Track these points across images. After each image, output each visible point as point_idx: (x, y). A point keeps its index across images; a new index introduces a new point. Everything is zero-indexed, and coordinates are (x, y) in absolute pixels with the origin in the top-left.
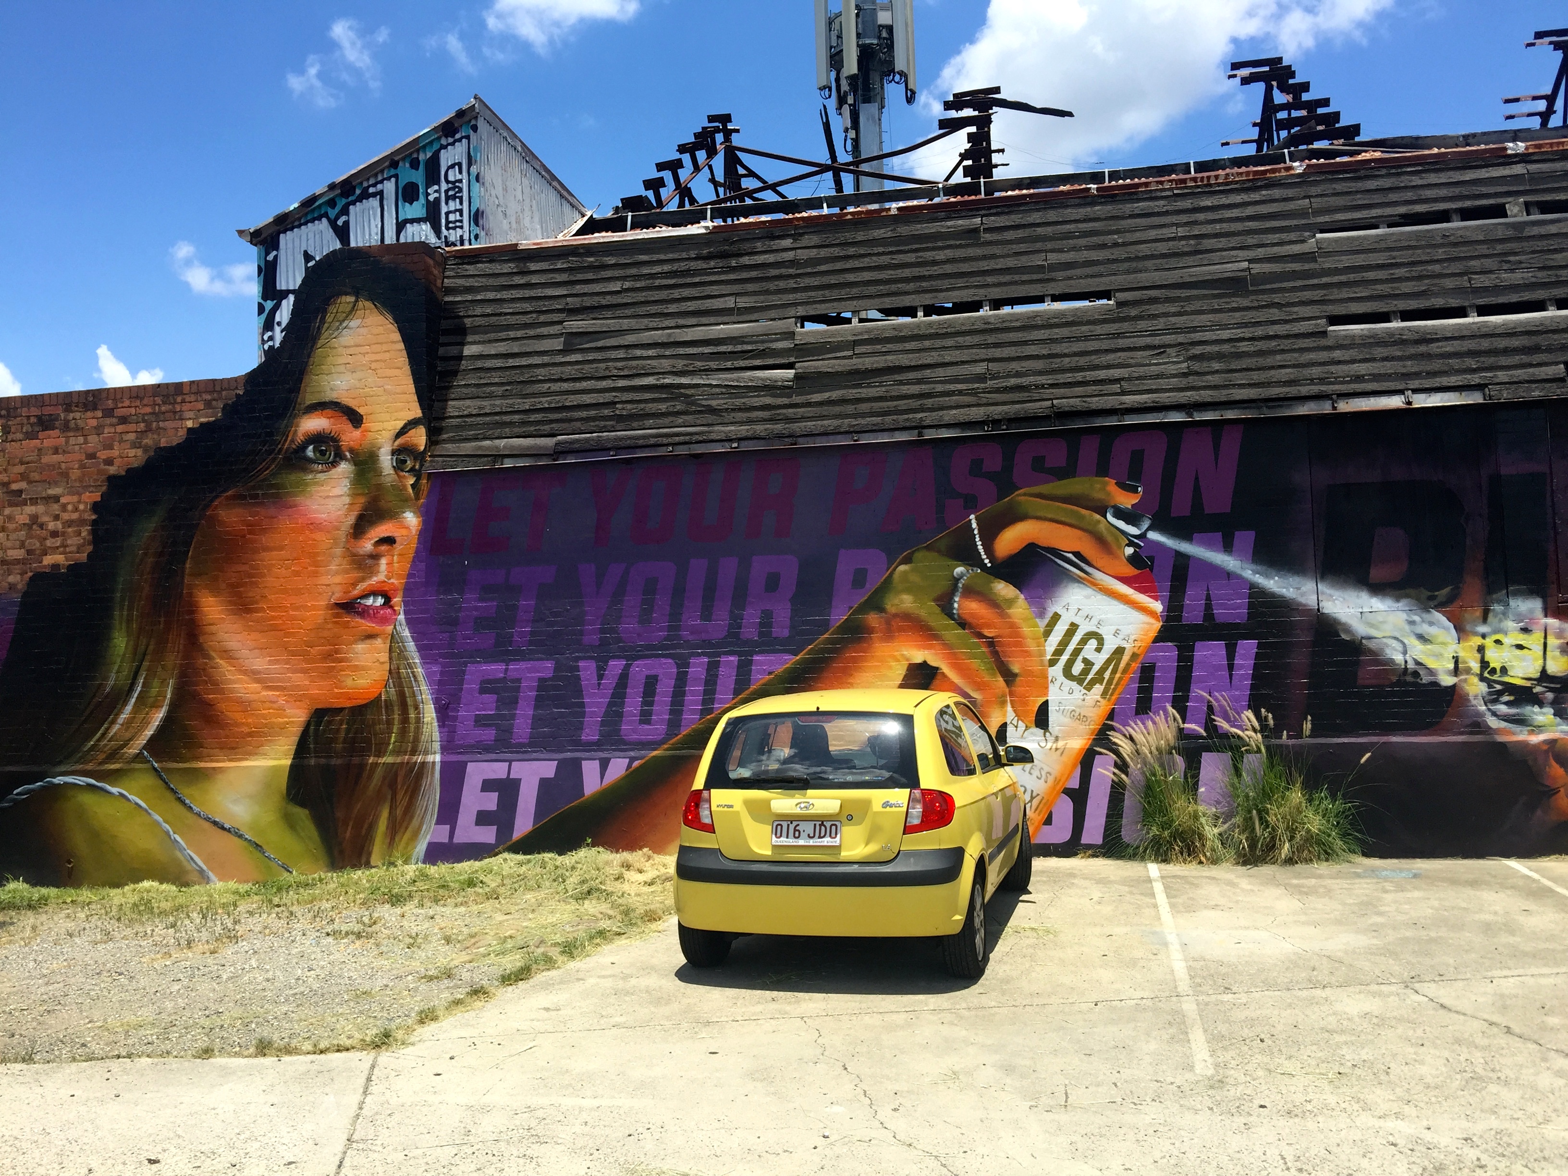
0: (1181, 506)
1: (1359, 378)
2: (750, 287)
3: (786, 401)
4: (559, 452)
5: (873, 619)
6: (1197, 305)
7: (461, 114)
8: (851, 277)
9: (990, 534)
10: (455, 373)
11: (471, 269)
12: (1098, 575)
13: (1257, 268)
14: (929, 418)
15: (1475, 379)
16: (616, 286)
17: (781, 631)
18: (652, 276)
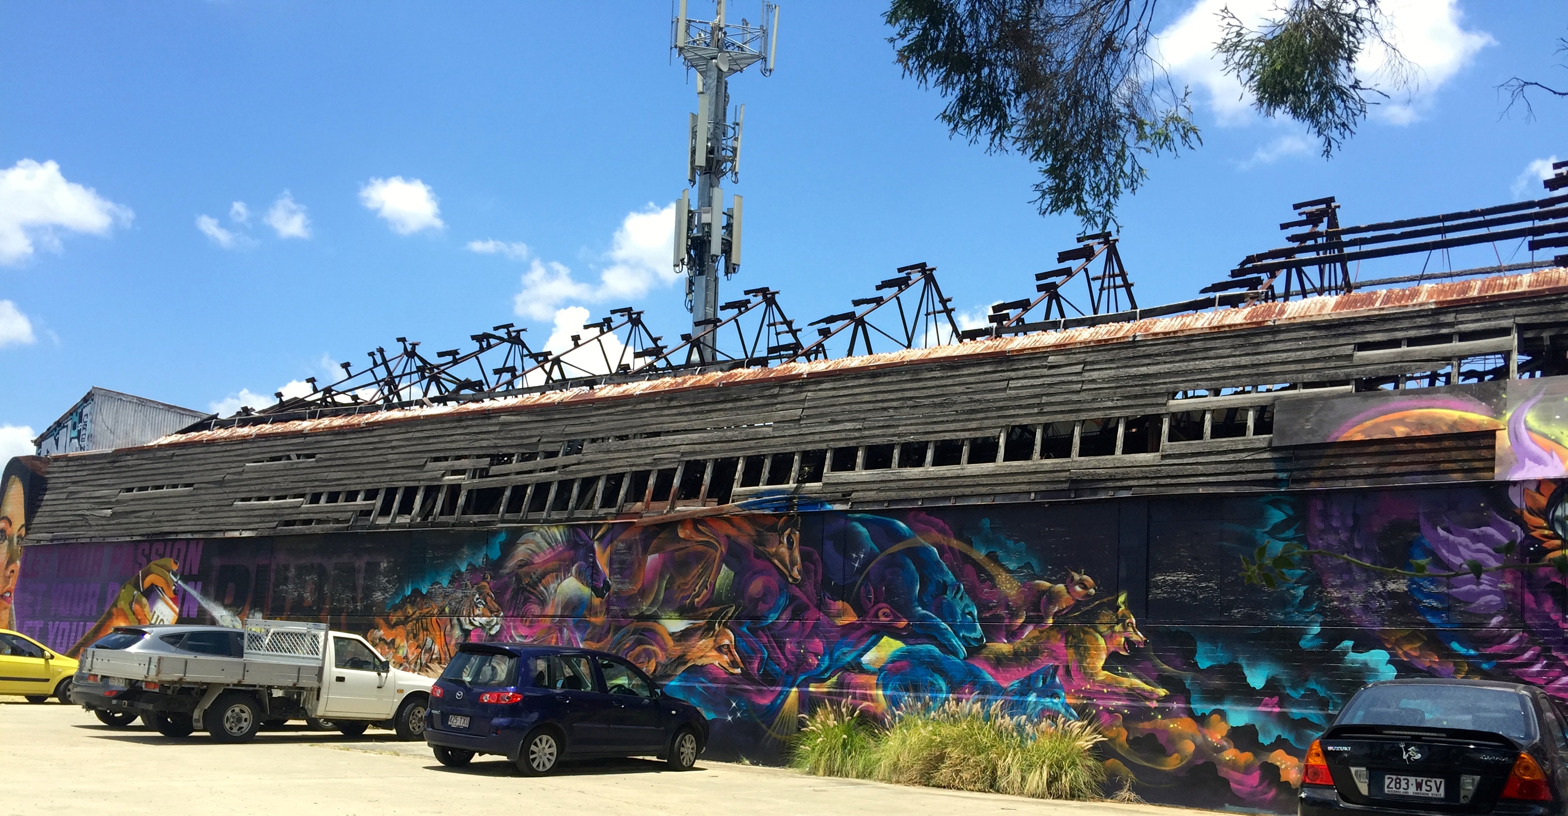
0: (186, 573)
1: (233, 524)
2: (115, 475)
3: (106, 523)
4: (52, 540)
5: (114, 610)
6: (210, 491)
7: (89, 394)
8: (139, 473)
9: (144, 577)
10: (39, 506)
11: (55, 464)
12: (166, 597)
13: (228, 477)
14: (134, 532)
15: (256, 526)
16: (85, 473)
17: (94, 614)
18: (95, 469)
